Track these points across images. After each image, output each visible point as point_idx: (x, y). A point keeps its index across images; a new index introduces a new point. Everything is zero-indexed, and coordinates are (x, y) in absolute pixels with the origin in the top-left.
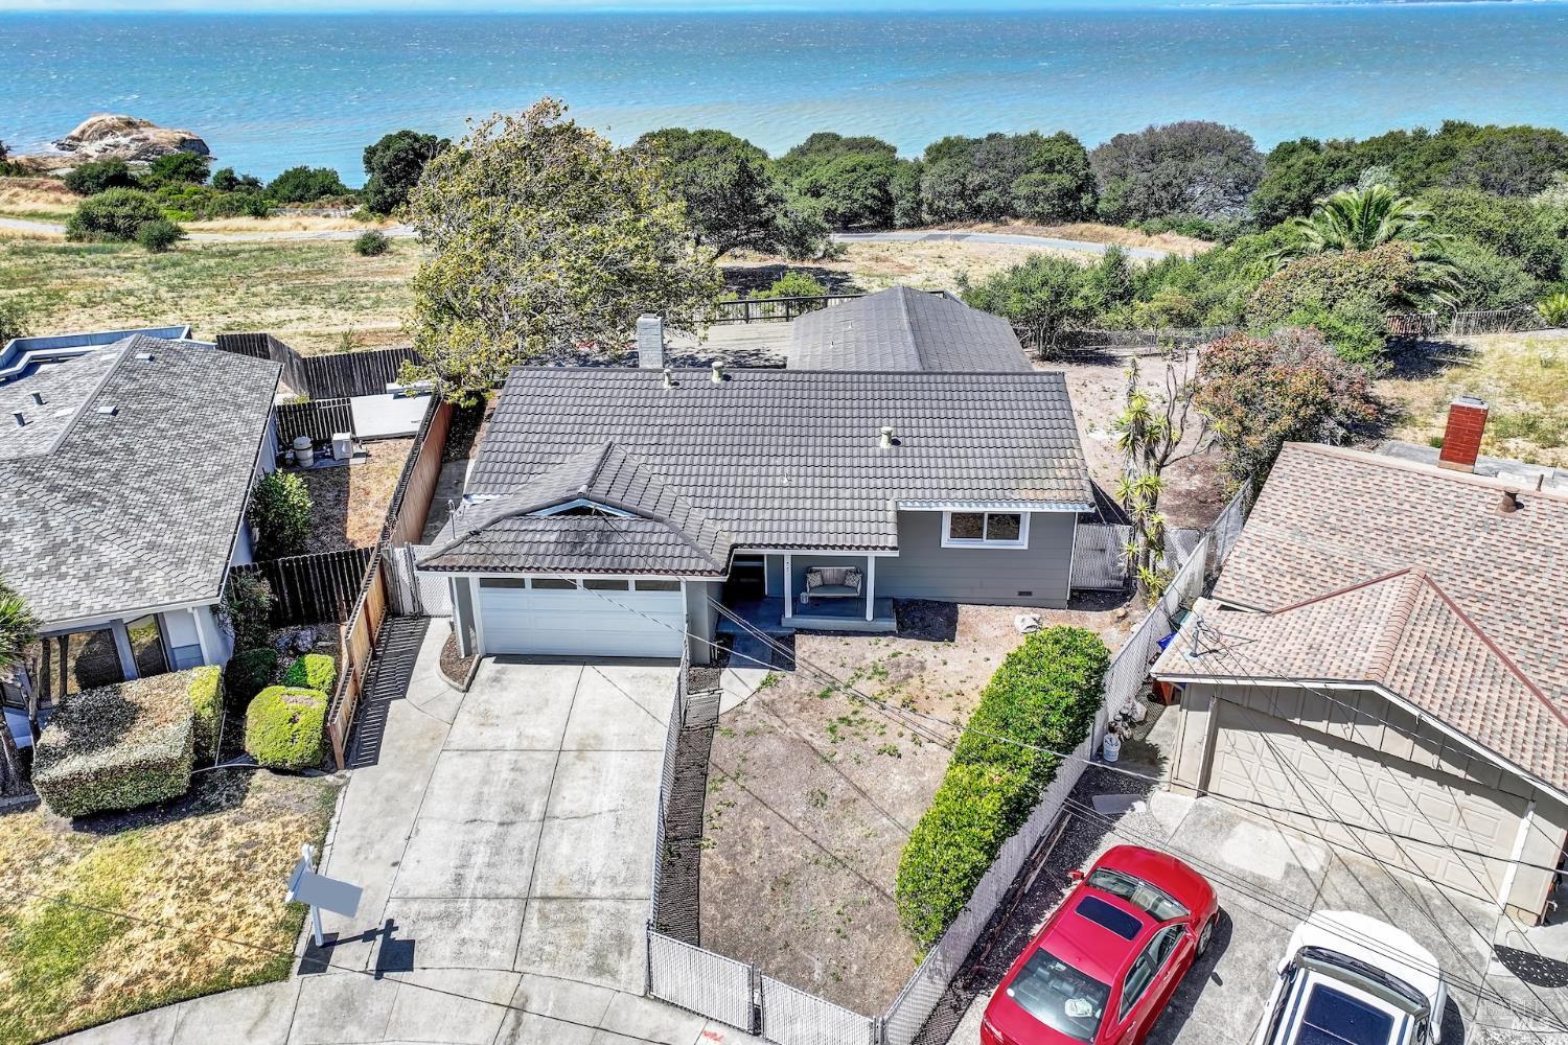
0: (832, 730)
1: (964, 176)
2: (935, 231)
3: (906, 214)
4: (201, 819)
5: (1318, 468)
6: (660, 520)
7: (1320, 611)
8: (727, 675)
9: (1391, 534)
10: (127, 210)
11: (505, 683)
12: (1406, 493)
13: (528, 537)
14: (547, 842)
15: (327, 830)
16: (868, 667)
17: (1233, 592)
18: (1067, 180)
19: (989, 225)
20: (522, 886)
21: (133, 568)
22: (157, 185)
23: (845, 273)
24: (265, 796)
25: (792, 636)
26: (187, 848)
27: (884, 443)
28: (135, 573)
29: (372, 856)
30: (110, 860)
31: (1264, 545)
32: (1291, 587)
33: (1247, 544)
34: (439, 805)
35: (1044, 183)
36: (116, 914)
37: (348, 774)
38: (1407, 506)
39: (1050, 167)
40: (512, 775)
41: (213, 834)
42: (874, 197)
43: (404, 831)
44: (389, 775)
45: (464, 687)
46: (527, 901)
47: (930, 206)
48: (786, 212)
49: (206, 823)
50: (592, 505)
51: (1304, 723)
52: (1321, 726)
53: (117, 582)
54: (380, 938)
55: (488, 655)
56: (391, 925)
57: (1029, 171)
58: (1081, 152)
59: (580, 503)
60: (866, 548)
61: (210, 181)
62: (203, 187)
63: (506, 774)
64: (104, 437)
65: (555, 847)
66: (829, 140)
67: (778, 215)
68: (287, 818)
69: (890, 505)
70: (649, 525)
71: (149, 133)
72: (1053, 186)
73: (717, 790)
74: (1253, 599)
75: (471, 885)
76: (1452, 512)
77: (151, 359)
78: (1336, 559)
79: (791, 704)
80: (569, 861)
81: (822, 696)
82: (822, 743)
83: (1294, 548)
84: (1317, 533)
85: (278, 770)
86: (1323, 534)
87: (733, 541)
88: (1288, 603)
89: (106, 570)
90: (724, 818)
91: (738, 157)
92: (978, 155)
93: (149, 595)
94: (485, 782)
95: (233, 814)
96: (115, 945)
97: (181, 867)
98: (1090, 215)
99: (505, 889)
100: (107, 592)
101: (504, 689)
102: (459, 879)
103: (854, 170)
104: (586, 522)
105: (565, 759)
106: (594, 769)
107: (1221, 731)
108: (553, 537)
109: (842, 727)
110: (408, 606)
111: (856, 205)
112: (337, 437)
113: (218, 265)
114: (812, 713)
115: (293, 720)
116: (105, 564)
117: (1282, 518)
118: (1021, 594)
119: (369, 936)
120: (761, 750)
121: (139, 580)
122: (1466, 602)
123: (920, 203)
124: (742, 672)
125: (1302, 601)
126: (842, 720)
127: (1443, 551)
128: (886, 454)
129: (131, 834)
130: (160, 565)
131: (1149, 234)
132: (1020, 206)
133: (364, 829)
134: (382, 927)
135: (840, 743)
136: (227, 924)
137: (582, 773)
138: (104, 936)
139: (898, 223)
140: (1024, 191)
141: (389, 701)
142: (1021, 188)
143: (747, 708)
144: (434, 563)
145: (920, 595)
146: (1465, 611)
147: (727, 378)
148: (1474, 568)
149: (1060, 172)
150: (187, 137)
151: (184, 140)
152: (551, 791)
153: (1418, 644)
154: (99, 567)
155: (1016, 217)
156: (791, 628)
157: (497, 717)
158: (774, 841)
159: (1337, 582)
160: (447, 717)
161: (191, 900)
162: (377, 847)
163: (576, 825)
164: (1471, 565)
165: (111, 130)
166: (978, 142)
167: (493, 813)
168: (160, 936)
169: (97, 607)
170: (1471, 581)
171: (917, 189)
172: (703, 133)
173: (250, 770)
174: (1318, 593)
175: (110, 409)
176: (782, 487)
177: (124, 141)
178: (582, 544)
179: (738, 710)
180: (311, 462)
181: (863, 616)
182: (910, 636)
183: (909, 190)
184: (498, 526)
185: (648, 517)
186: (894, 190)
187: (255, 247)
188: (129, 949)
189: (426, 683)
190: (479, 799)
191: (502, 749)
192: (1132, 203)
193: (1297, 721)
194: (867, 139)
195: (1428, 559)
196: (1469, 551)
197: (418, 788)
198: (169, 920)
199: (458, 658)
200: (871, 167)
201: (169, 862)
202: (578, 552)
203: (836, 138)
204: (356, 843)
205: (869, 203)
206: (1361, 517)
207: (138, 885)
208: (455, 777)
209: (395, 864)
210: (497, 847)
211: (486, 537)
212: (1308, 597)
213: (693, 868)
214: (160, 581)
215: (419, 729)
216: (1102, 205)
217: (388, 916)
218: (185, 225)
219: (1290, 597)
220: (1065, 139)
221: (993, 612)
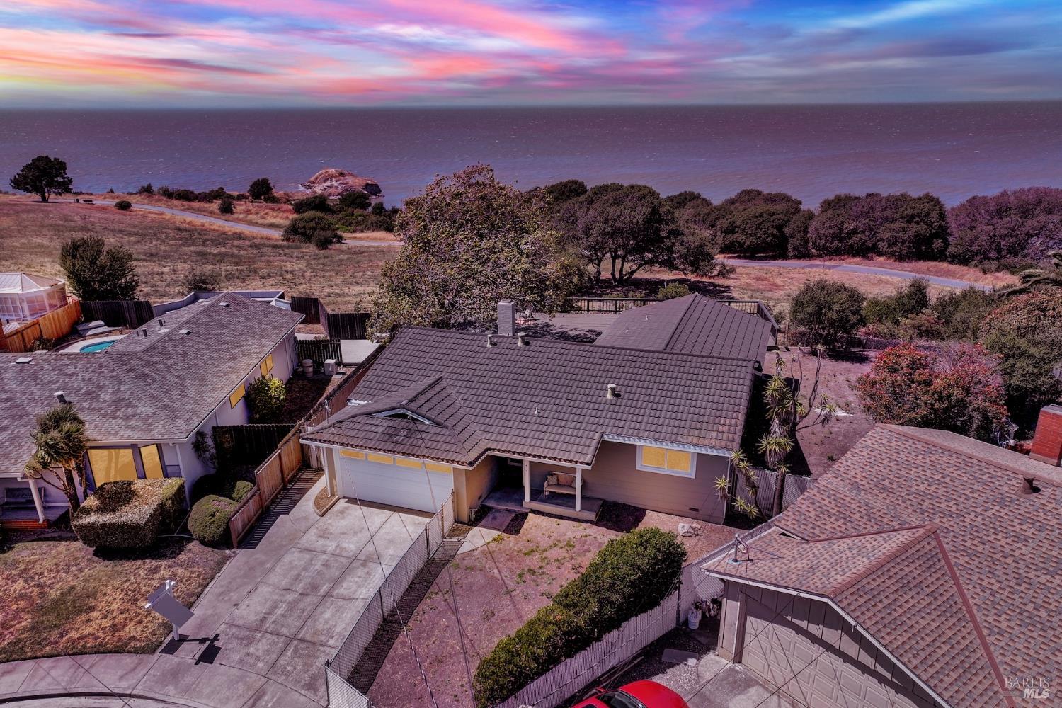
0: (520, 576)
1: (842, 223)
2: (816, 262)
3: (796, 248)
4: (153, 561)
5: (893, 444)
6: (446, 427)
7: (843, 544)
8: (476, 530)
9: (925, 498)
10: (312, 224)
11: (345, 515)
12: (951, 470)
13: (368, 428)
14: (320, 610)
15: (212, 579)
16: (564, 540)
17: (789, 523)
18: (922, 229)
19: (857, 259)
20: (293, 630)
21: (151, 417)
22: (341, 210)
23: (728, 287)
24: (190, 555)
25: (527, 514)
26: (139, 575)
27: (609, 396)
28: (150, 421)
29: (226, 598)
30: (101, 573)
31: (827, 494)
32: (832, 525)
33: (815, 491)
34: (274, 578)
35: (904, 230)
36: (91, 602)
37: (238, 551)
38: (947, 480)
39: (910, 219)
40: (322, 568)
41: (157, 570)
42: (773, 235)
43: (250, 588)
44: (258, 556)
45: (321, 514)
46: (291, 640)
47: (814, 243)
48: (683, 241)
49: (154, 563)
50: (408, 413)
51: (794, 620)
52: (803, 624)
53: (140, 424)
54: (208, 643)
55: (344, 498)
56: (216, 638)
57: (894, 221)
58: (937, 208)
59: (401, 411)
60: (576, 462)
61: (370, 209)
62: (366, 212)
63: (318, 567)
64: (175, 346)
65: (322, 613)
66: (753, 195)
67: (677, 244)
68: (195, 569)
69: (597, 436)
70: (438, 430)
71: (350, 180)
72: (911, 233)
73: (430, 598)
74: (801, 529)
75: (268, 625)
76: (980, 488)
77: (227, 306)
78: (874, 511)
79: (504, 555)
80: (326, 622)
81: (526, 554)
82: (511, 583)
83: (848, 499)
84: (870, 491)
85: (203, 543)
86: (874, 492)
87: (488, 446)
88: (823, 536)
89: (137, 417)
90: (426, 616)
91: (652, 203)
92: (855, 209)
93: (152, 433)
94: (305, 569)
95: (170, 562)
96: (83, 617)
97: (132, 584)
98: (940, 256)
99: (284, 631)
100: (133, 429)
101: (343, 518)
102: (263, 620)
103: (761, 215)
104: (403, 423)
105: (355, 564)
106: (368, 573)
107: (749, 619)
108: (381, 430)
109: (528, 576)
110: (314, 463)
111: (760, 241)
112: (328, 361)
113: (348, 258)
114: (514, 563)
115: (213, 515)
116: (139, 414)
117: (849, 477)
118: (691, 509)
119: (203, 641)
120: (470, 579)
121: (150, 424)
122: (958, 555)
123: (807, 242)
124: (485, 531)
125: (836, 536)
126: (530, 570)
127: (958, 516)
128: (608, 402)
129: (118, 562)
130: (163, 418)
131: (984, 272)
132: (882, 246)
133: (230, 583)
134: (212, 637)
135: (522, 584)
136: (138, 619)
137: (359, 574)
138: (80, 611)
139: (790, 254)
140: (886, 235)
141: (279, 515)
142: (885, 233)
143: (475, 553)
144: (311, 436)
145: (622, 500)
146: (953, 561)
147: (527, 344)
148: (977, 531)
149: (917, 223)
150: (370, 182)
151: (367, 184)
152: (337, 581)
153: (890, 577)
154: (134, 416)
155: (880, 254)
156: (527, 508)
157: (331, 533)
158: (448, 635)
159: (868, 527)
160: (303, 528)
161: (128, 602)
162: (232, 594)
163: (340, 603)
164: (975, 529)
165: (330, 177)
166: (858, 199)
167: (299, 587)
168: (105, 617)
169: (126, 436)
170: (969, 541)
171: (806, 231)
172: (632, 187)
173: (190, 540)
174: (849, 533)
175: (186, 331)
176: (533, 416)
177: (335, 184)
178: (396, 435)
179: (469, 554)
180: (311, 375)
181: (574, 507)
182: (603, 526)
183: (800, 231)
184: (354, 419)
185: (439, 424)
186: (788, 231)
187: (374, 249)
188: (89, 620)
189: (303, 508)
190: (297, 578)
191: (324, 552)
192: (975, 248)
193: (789, 618)
194: (778, 195)
195: (945, 520)
196: (979, 519)
197: (268, 566)
198: (113, 610)
199: (326, 497)
200: (774, 214)
201: (128, 580)
202: (391, 440)
203: (759, 193)
204: (221, 590)
205: (769, 239)
206: (908, 484)
207: (108, 590)
208: (290, 563)
209: (235, 605)
210: (292, 606)
211: (344, 425)
212: (840, 534)
213: (390, 641)
214: (160, 426)
215: (286, 533)
216: (951, 249)
217: (218, 632)
218: (345, 235)
219: (828, 532)
220: (930, 199)
221: (670, 519)
